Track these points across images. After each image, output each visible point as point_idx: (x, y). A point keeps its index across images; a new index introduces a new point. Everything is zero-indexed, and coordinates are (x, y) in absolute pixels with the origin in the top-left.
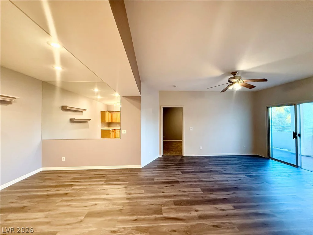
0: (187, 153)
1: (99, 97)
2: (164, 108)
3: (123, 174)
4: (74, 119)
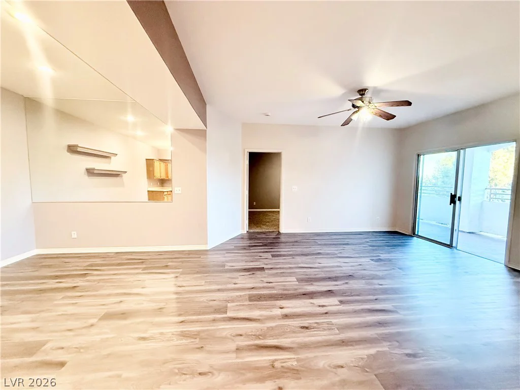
3: (175, 258)
4: (94, 169)
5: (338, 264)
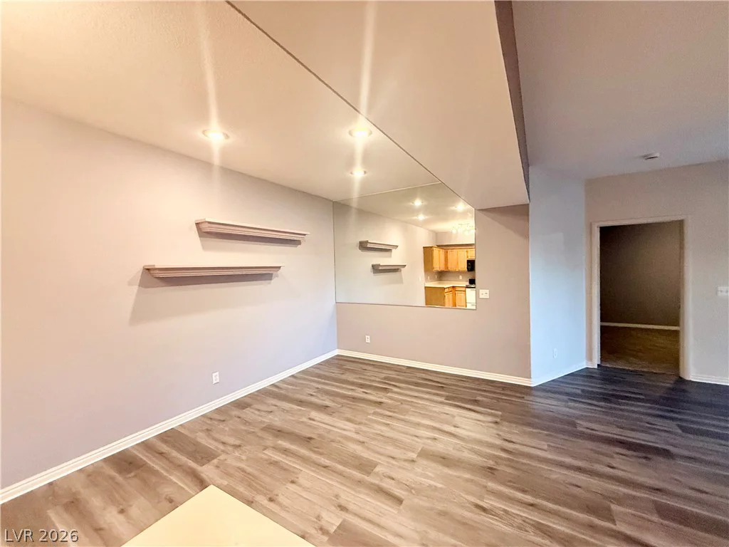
1: (421, 217)
2: (603, 229)
3: (485, 391)
4: (378, 265)
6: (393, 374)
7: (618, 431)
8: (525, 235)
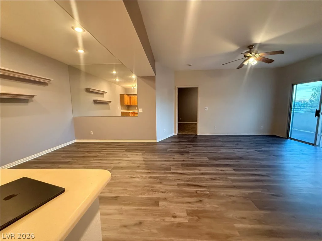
0: (201, 132)
1: (117, 80)
2: (179, 88)
4: (97, 100)
5: (234, 152)
6: (104, 146)
7: (178, 149)
8: (154, 88)
